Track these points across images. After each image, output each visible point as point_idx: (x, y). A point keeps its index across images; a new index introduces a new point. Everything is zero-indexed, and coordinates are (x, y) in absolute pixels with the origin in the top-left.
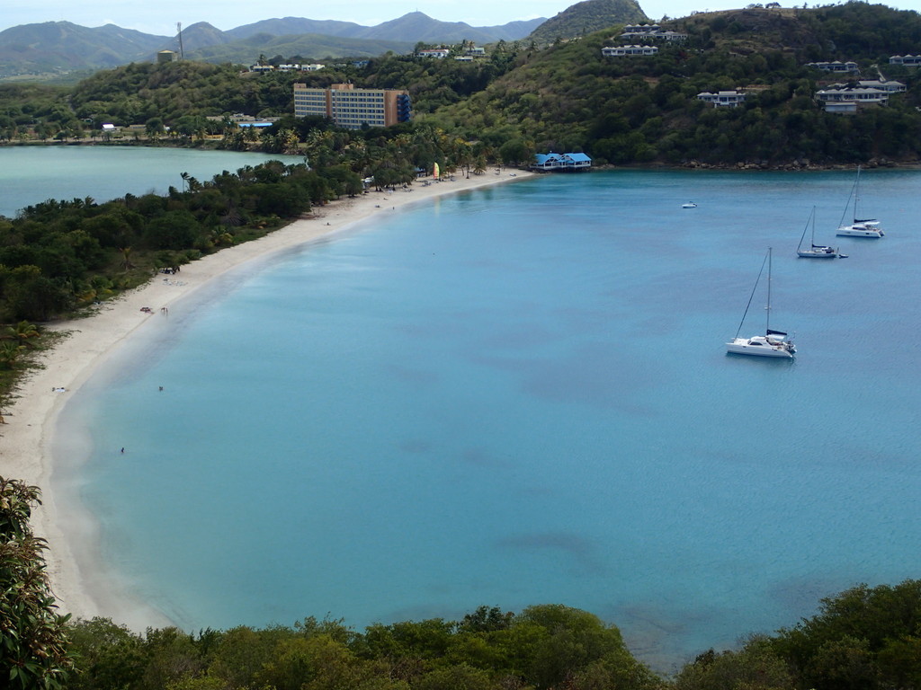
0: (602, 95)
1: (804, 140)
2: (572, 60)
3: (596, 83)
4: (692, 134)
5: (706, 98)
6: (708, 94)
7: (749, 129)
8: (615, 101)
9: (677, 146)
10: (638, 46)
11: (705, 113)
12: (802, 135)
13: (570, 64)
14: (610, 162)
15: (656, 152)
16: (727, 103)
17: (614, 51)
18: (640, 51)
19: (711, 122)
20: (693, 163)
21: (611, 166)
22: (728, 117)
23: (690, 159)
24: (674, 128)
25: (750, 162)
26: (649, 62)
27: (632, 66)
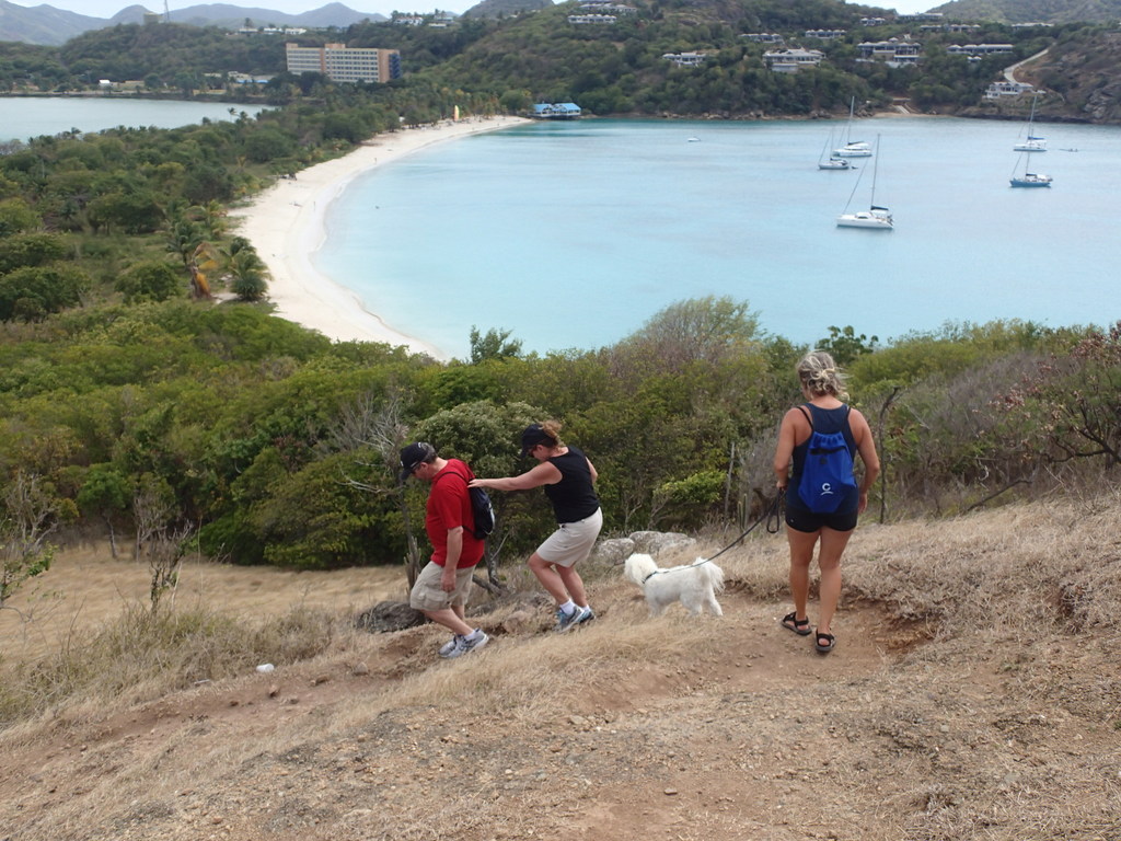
0: (578, 55)
1: (759, 94)
2: (544, 26)
3: (571, 45)
4: (663, 88)
5: (671, 58)
6: (672, 55)
7: (712, 84)
8: (590, 61)
9: (651, 99)
10: (599, 15)
11: (672, 71)
12: (757, 90)
13: (542, 29)
14: (594, 113)
15: (633, 104)
16: (689, 63)
17: (580, 19)
18: (601, 20)
19: (678, 78)
20: (665, 113)
21: (595, 116)
22: (692, 74)
23: (662, 110)
24: (647, 84)
25: (713, 113)
26: (611, 28)
27: (598, 32)
